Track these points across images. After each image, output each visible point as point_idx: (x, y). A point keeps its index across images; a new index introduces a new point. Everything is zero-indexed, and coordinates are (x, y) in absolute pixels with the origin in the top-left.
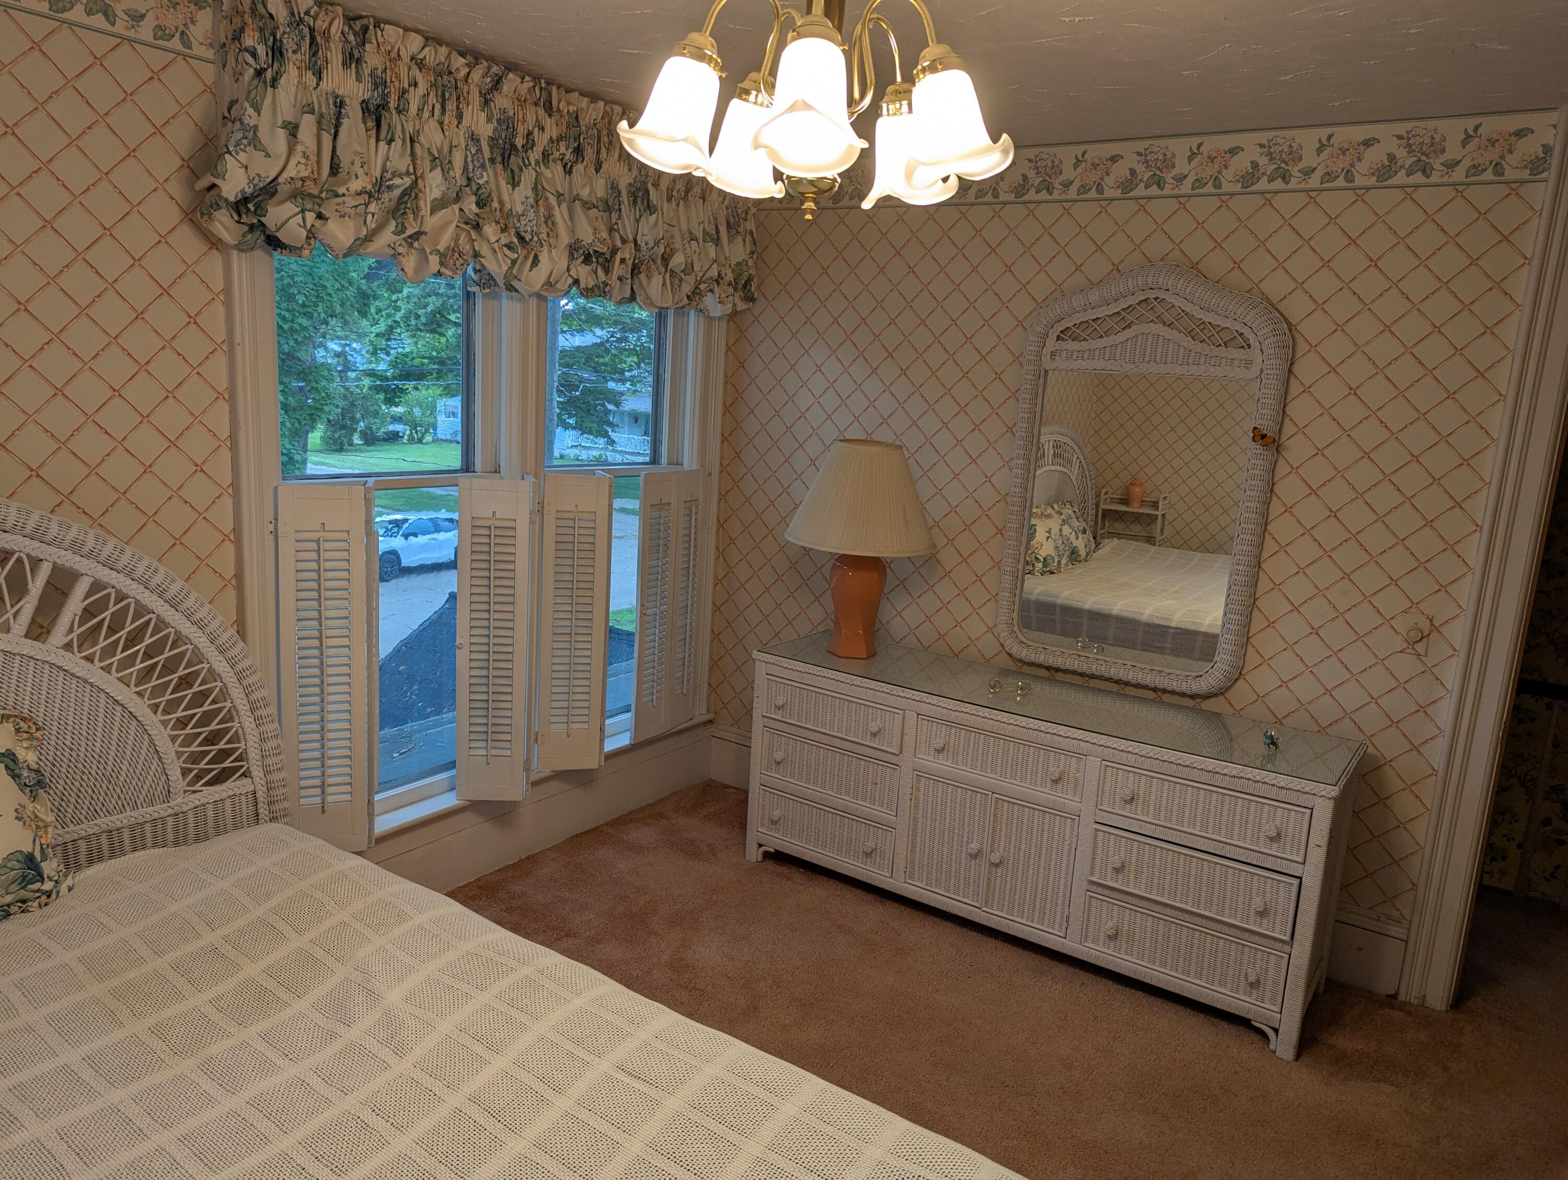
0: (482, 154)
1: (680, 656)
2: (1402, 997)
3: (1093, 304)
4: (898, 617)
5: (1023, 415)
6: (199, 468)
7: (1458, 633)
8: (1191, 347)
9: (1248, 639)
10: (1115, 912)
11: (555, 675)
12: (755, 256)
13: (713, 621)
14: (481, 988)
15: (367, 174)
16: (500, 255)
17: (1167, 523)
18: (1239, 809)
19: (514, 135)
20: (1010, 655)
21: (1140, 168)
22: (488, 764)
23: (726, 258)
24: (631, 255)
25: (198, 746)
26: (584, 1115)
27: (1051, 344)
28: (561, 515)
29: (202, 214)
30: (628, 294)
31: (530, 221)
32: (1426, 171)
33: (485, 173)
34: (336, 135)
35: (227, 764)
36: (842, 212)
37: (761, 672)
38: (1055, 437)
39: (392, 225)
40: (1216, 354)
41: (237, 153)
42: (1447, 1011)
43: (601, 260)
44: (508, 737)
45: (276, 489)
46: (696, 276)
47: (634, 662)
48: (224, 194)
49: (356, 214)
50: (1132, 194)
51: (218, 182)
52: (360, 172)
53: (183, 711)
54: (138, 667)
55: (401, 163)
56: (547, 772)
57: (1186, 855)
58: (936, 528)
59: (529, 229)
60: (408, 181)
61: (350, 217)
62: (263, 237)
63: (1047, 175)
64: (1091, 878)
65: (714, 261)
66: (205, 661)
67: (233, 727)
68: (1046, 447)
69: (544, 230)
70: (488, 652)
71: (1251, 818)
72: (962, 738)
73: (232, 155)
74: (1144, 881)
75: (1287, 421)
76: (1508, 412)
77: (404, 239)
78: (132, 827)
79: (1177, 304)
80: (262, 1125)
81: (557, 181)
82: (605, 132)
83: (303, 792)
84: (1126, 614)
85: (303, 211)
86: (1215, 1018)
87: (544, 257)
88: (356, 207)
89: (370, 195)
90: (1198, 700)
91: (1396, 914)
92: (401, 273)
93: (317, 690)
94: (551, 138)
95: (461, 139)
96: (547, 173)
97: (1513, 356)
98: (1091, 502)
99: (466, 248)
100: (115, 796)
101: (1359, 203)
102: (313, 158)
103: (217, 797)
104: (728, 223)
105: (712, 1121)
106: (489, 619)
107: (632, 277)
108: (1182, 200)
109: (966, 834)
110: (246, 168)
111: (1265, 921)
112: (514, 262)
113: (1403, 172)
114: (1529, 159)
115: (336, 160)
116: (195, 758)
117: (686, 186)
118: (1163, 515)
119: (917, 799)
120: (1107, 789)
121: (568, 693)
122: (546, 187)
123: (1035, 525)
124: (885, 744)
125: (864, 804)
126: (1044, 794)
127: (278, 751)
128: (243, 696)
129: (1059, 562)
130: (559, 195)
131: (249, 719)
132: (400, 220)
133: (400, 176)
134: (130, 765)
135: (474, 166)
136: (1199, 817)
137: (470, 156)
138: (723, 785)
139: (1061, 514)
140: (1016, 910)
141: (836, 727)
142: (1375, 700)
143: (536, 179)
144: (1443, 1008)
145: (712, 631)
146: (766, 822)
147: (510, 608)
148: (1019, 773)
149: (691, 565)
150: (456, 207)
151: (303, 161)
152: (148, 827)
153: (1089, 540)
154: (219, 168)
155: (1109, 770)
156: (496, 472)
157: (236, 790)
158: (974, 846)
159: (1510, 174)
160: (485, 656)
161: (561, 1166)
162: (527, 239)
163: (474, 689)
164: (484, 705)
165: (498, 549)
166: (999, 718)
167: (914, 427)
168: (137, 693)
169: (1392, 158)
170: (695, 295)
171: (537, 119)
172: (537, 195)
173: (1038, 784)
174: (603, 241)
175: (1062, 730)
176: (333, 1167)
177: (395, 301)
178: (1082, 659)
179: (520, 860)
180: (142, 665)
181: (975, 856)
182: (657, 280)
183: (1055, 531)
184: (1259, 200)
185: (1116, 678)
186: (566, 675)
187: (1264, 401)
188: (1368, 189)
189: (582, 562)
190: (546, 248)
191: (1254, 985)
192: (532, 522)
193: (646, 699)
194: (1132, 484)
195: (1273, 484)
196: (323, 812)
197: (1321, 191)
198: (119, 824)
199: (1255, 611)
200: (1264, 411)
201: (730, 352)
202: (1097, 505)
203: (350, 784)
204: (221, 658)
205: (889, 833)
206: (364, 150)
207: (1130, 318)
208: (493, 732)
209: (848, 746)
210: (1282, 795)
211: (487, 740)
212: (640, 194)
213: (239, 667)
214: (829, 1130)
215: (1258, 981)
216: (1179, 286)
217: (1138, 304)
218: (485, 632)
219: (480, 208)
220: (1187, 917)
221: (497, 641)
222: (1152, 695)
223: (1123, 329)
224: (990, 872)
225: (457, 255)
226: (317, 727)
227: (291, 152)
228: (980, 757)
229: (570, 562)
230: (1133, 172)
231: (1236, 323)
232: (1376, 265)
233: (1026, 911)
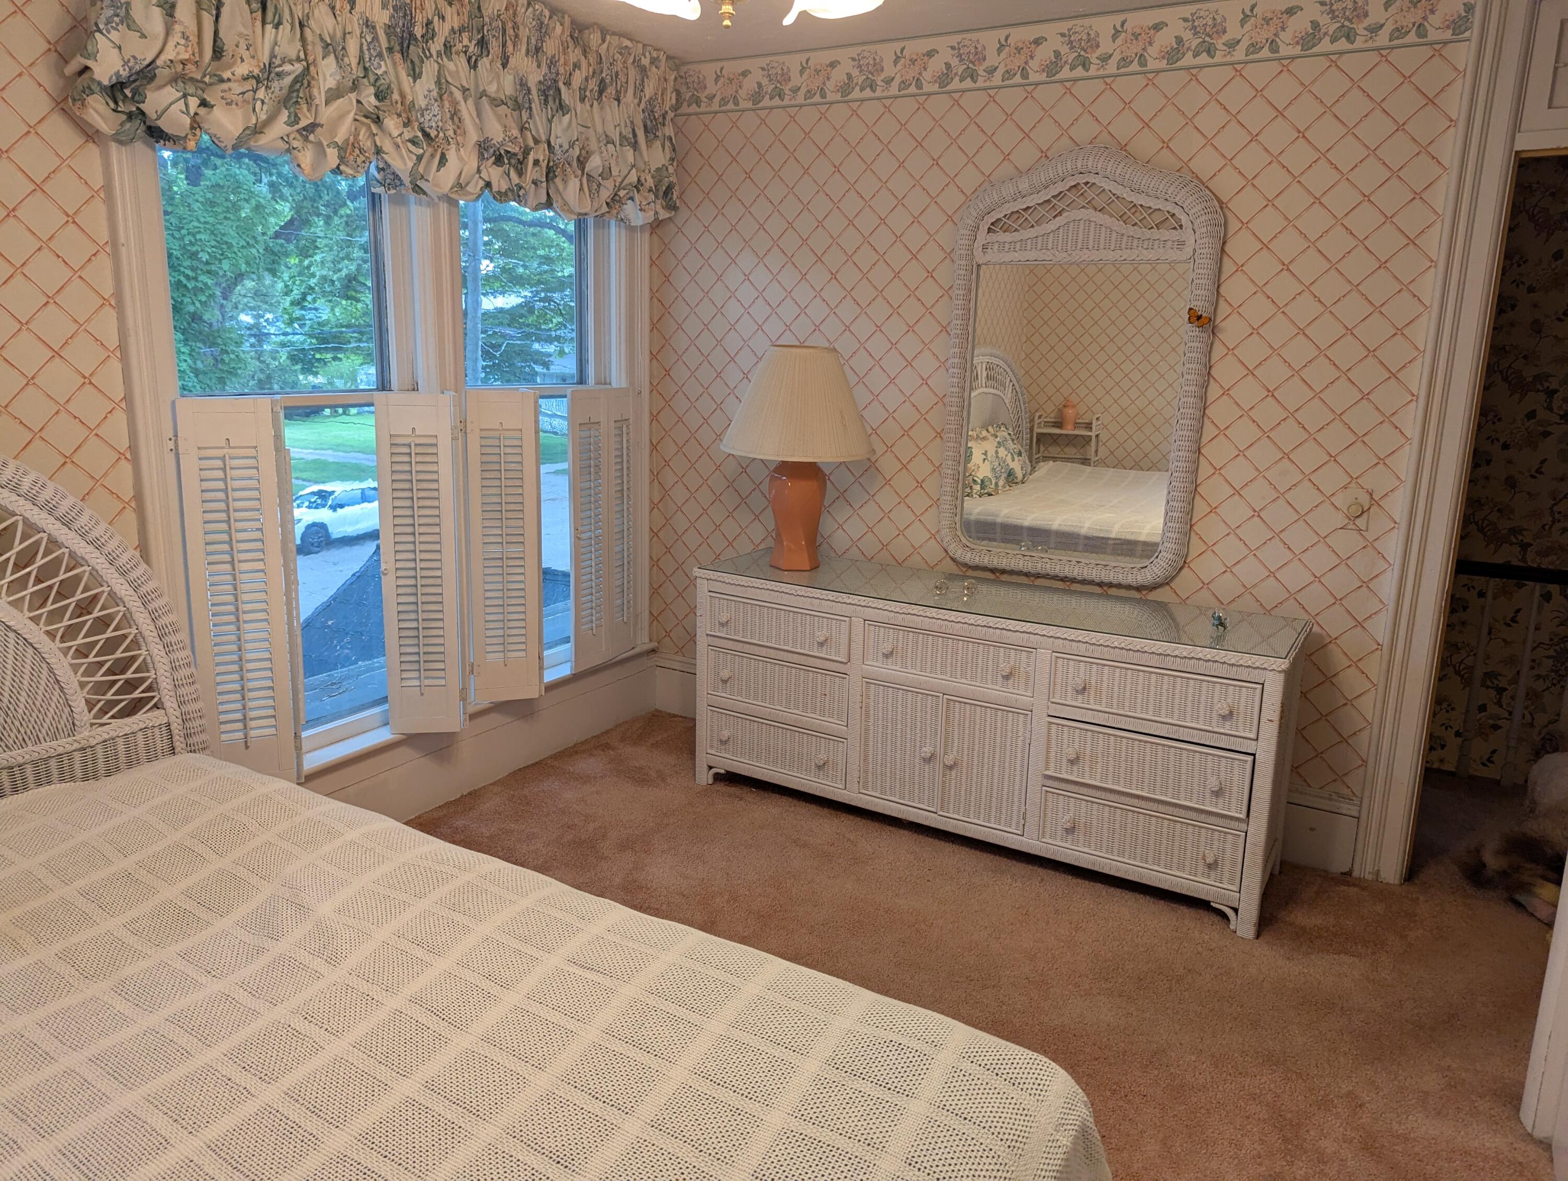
0: (378, 41)
1: (618, 583)
2: (1356, 874)
3: (1023, 193)
4: (840, 530)
5: (957, 312)
6: (87, 381)
7: (1398, 505)
8: (1124, 231)
9: (1191, 526)
10: (1071, 805)
11: (488, 602)
12: (675, 164)
13: (651, 546)
14: (420, 896)
15: (253, 57)
16: (403, 151)
17: (1100, 444)
18: (1191, 690)
19: (412, 24)
20: (953, 560)
21: (1064, 50)
22: (422, 694)
23: (645, 163)
24: (544, 156)
25: (102, 676)
26: (534, 1008)
27: (982, 237)
28: (485, 434)
29: (74, 100)
30: (544, 199)
31: (434, 116)
32: (1350, 36)
33: (382, 63)
34: (218, 17)
35: (136, 694)
36: (763, 113)
37: (703, 588)
38: (986, 359)
39: (284, 115)
40: (1148, 237)
41: (109, 32)
42: (1401, 884)
43: (513, 161)
44: (441, 666)
45: (173, 403)
46: (615, 181)
47: (571, 603)
48: (97, 76)
49: (244, 101)
50: (1057, 77)
51: (90, 63)
52: (246, 55)
53: (83, 638)
54: (31, 590)
55: (292, 49)
56: (485, 704)
57: (1140, 741)
58: (874, 436)
59: (434, 125)
60: (299, 68)
61: (237, 104)
62: (143, 127)
63: (971, 62)
64: (1047, 773)
65: (633, 166)
66: (105, 584)
67: (140, 655)
68: (979, 369)
69: (450, 127)
70: (415, 577)
71: (1203, 698)
72: (910, 640)
73: (102, 33)
74: (1099, 770)
75: (1222, 302)
76: (1440, 277)
77: (298, 131)
78: (34, 763)
79: (1107, 188)
80: (184, 1040)
81: (462, 74)
82: (510, 25)
83: (224, 728)
84: (1067, 529)
85: (185, 96)
86: (1175, 903)
87: (452, 155)
88: (243, 93)
89: (258, 81)
90: (1144, 592)
91: (1346, 791)
92: (298, 169)
93: (232, 618)
94: (453, 28)
95: (355, 27)
96: (451, 66)
97: (1443, 221)
98: (1025, 425)
99: (367, 144)
100: (14, 730)
101: (1285, 74)
102: (194, 39)
103: (127, 730)
104: (645, 127)
105: (671, 1005)
106: (414, 543)
107: (547, 181)
108: (1109, 80)
109: (918, 739)
110: (120, 48)
111: (1221, 801)
112: (420, 158)
113: (1327, 39)
114: (1451, 19)
115: (219, 43)
116: (101, 688)
117: (599, 86)
118: (1097, 436)
119: (867, 707)
120: (1059, 680)
121: (503, 621)
122: (449, 80)
123: (971, 448)
124: (833, 653)
125: (813, 716)
126: (995, 691)
127: (191, 680)
128: (149, 621)
129: (996, 484)
130: (465, 90)
131: (157, 646)
132: (292, 110)
133: (291, 62)
134: (29, 696)
135: (371, 55)
136: (1152, 701)
137: (365, 44)
138: (670, 714)
139: (996, 437)
140: (972, 812)
141: (782, 640)
142: (1318, 579)
143: (439, 72)
144: (1397, 882)
145: (651, 557)
146: (715, 743)
147: (437, 530)
148: (969, 672)
149: (625, 488)
150: (353, 96)
151: (183, 42)
152: (53, 763)
153: (1024, 462)
154: (89, 47)
155: (1060, 661)
156: (414, 390)
157: (147, 722)
158: (927, 750)
159: (1433, 35)
160: (412, 582)
161: (511, 1057)
162: (433, 135)
163: (402, 617)
164: (414, 633)
165: (420, 467)
166: (946, 617)
167: (847, 332)
168: (31, 619)
169: (1315, 25)
170: (614, 201)
171: (437, 8)
172: (440, 89)
173: (989, 682)
174: (513, 140)
175: (1011, 624)
176: (262, 1075)
177: (308, 267)
178: (1027, 558)
179: (462, 796)
180: (35, 588)
181: (929, 760)
182: (574, 184)
183: (991, 453)
184: (1184, 76)
185: (1062, 575)
186: (500, 602)
187: (1198, 281)
188: (1293, 58)
189: (510, 483)
190: (453, 146)
191: (1213, 866)
192: (454, 439)
193: (586, 627)
194: (1065, 406)
195: (1210, 367)
196: (247, 747)
197: (1247, 63)
198: (21, 760)
199: (1197, 497)
200: (1198, 292)
201: (654, 266)
202: (1032, 429)
203: (274, 716)
204: (122, 581)
205: (841, 744)
206: (249, 32)
207: (1061, 205)
208: (425, 662)
209: (796, 658)
210: (1233, 673)
211: (419, 670)
212: (551, 92)
213: (143, 590)
214: (794, 1005)
215: (1216, 862)
216: (1109, 170)
217: (1069, 190)
218: (411, 556)
219: (380, 101)
220: (1143, 804)
221: (424, 565)
222: (1098, 590)
223: (1054, 217)
224: (944, 776)
225: (357, 151)
226: (235, 657)
227: (168, 33)
228: (929, 659)
229: (497, 483)
230: (1057, 54)
231: (1168, 203)
232: (1304, 137)
233: (982, 811)
